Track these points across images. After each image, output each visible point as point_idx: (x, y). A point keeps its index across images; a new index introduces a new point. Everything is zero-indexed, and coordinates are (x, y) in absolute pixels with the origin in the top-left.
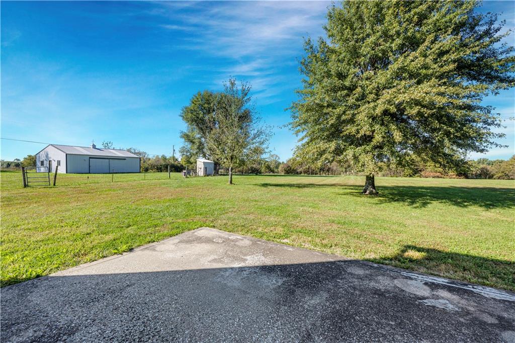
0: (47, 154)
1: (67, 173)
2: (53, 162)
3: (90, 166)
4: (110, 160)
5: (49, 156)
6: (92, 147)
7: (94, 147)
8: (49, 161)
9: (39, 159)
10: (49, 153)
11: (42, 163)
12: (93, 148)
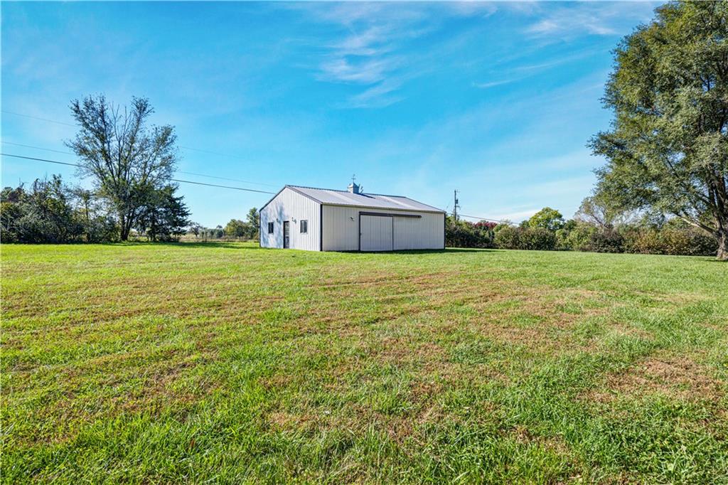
0: (282, 209)
1: (321, 250)
2: (291, 223)
3: (360, 234)
4: (395, 218)
5: (285, 212)
6: (351, 190)
7: (356, 189)
8: (285, 222)
9: (266, 219)
10: (284, 207)
11: (271, 228)
12: (354, 192)
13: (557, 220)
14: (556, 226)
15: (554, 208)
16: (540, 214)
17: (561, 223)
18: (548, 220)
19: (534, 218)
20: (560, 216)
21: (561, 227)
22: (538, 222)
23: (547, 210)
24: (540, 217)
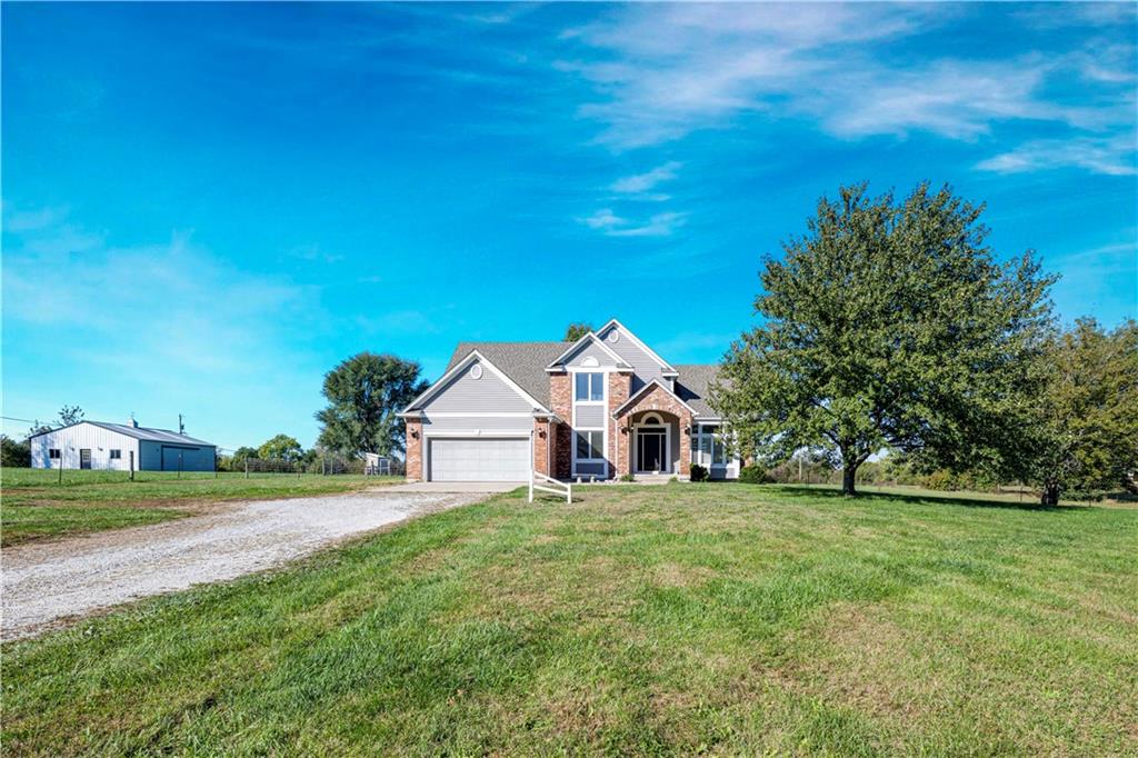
2: (95, 451)
3: (163, 461)
4: (183, 450)
7: (136, 424)
8: (81, 450)
9: (44, 445)
11: (55, 453)
13: (294, 451)
14: (293, 457)
15: (291, 436)
16: (273, 442)
17: (300, 454)
18: (284, 450)
19: (265, 447)
20: (298, 446)
21: (300, 459)
22: (271, 452)
23: (282, 437)
24: (273, 446)
